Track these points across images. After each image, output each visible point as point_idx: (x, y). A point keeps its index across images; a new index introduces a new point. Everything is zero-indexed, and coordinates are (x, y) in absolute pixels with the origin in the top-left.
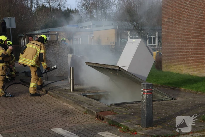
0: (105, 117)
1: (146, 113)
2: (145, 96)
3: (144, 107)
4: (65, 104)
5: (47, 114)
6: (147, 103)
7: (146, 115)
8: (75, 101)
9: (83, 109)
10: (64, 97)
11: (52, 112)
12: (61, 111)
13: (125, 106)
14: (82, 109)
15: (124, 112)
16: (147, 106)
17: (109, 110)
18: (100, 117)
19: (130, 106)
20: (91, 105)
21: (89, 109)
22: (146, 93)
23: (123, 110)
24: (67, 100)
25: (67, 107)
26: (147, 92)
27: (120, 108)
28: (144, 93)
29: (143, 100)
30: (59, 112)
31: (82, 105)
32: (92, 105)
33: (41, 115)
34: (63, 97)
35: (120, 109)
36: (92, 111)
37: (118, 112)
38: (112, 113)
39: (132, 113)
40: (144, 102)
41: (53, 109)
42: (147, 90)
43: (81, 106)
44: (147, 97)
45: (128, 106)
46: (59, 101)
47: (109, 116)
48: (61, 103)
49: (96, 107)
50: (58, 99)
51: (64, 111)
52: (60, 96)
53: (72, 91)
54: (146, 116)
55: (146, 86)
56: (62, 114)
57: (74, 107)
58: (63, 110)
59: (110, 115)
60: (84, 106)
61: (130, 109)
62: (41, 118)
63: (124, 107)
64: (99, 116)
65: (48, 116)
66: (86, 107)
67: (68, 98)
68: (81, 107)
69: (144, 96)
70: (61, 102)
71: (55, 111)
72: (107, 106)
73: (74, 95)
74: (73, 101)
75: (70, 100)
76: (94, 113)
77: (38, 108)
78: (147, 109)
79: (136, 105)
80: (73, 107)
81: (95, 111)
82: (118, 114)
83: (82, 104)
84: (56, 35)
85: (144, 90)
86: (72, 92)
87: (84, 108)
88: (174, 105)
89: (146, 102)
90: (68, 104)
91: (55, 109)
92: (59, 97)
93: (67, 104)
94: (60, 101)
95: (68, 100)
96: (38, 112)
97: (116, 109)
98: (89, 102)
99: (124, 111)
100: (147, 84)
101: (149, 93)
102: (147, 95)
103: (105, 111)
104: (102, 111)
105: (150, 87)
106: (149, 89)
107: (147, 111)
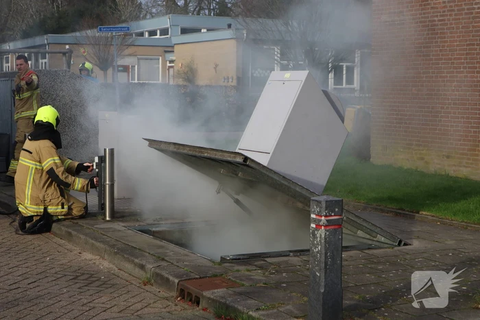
0: (204, 294)
1: (323, 284)
2: (321, 235)
3: (317, 265)
4: (87, 256)
5: (36, 284)
6: (326, 254)
7: (322, 291)
8: (118, 249)
9: (142, 272)
10: (86, 235)
11: (50, 279)
12: (77, 276)
13: (262, 262)
14: (137, 271)
15: (260, 281)
16: (326, 264)
17: (216, 276)
18: (189, 294)
19: (279, 264)
20: (163, 259)
21: (158, 271)
22: (326, 226)
23: (258, 275)
24: (93, 244)
25: (94, 263)
26: (326, 222)
27: (250, 268)
28: (318, 226)
29: (316, 248)
30: (71, 277)
31: (136, 260)
32: (166, 258)
33: (17, 285)
34: (82, 236)
35: (248, 271)
36: (167, 276)
37: (241, 280)
38: (224, 284)
39: (284, 283)
40: (318, 252)
41: (53, 271)
42: (326, 216)
43: (133, 261)
44: (325, 239)
45: (271, 264)
46: (69, 246)
47: (216, 291)
48: (75, 252)
49: (177, 264)
50: (69, 241)
51: (86, 276)
52: (74, 233)
54: (323, 293)
55: (324, 205)
56: (78, 285)
57: (114, 264)
58: (83, 274)
59: (219, 290)
60: (144, 262)
61: (277, 271)
62: (18, 296)
63: (261, 267)
64: (186, 291)
65: (38, 289)
66: (149, 266)
67: (96, 239)
68: (136, 264)
69: (318, 235)
70: (77, 250)
71: (59, 276)
72: (210, 264)
73: (115, 230)
74: (113, 246)
75: (102, 245)
76: (174, 282)
77: (11, 266)
78: (325, 273)
79: (294, 260)
80: (111, 266)
81: (177, 276)
82: (243, 285)
83: (137, 258)
84: (64, 54)
85: (318, 217)
86: (108, 221)
87: (142, 267)
88: (402, 262)
89: (324, 252)
90: (98, 257)
91: (58, 270)
92: (70, 234)
93: (94, 257)
94: (74, 248)
95: (98, 244)
96: (10, 277)
97: (238, 271)
98: (160, 251)
99: (261, 278)
100: (326, 201)
101: (333, 227)
102: (328, 233)
103: (203, 278)
104: (197, 278)
105: (337, 210)
106: (333, 214)
107: (325, 278)
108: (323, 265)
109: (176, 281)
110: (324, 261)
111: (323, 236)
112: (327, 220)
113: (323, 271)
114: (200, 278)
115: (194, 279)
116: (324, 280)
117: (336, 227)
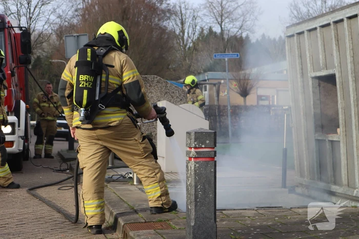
0: (130, 233)
1: (193, 217)
2: (191, 167)
3: (189, 198)
6: (196, 187)
7: (193, 224)
16: (196, 197)
17: (160, 221)
22: (195, 158)
26: (195, 154)
32: (135, 208)
36: (120, 220)
42: (195, 148)
44: (195, 171)
47: (142, 231)
49: (139, 212)
53: (135, 183)
54: (193, 226)
55: (193, 137)
59: (146, 230)
66: (115, 213)
76: (121, 225)
78: (196, 206)
82: (174, 228)
85: (190, 150)
89: (193, 184)
100: (195, 133)
101: (204, 160)
102: (197, 165)
103: (149, 222)
104: (142, 222)
105: (208, 142)
106: (203, 146)
107: (195, 211)
108: (193, 198)
109: (123, 224)
110: (194, 193)
111: (193, 168)
112: (196, 152)
113: (193, 204)
114: (146, 222)
115: (139, 222)
116: (194, 213)
117: (208, 159)
